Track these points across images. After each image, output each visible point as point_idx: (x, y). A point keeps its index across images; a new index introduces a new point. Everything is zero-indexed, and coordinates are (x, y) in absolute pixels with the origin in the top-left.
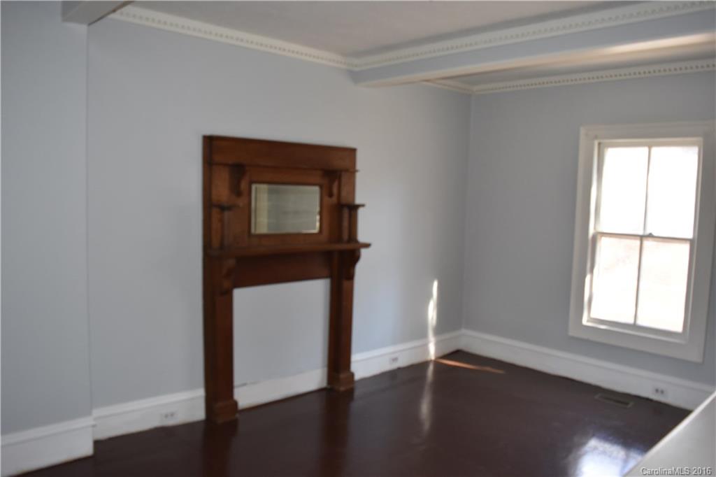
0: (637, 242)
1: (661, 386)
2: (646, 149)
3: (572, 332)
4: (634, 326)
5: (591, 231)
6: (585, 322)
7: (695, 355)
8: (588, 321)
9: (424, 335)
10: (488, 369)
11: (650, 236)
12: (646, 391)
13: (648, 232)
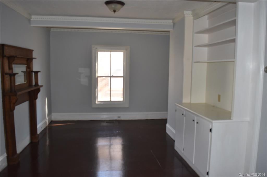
0: (110, 78)
1: (119, 116)
2: (110, 52)
3: (94, 106)
4: (110, 101)
5: (96, 76)
6: (96, 103)
7: (127, 106)
8: (97, 102)
9: (45, 118)
10: (69, 123)
11: (113, 76)
12: (115, 118)
13: (111, 75)
